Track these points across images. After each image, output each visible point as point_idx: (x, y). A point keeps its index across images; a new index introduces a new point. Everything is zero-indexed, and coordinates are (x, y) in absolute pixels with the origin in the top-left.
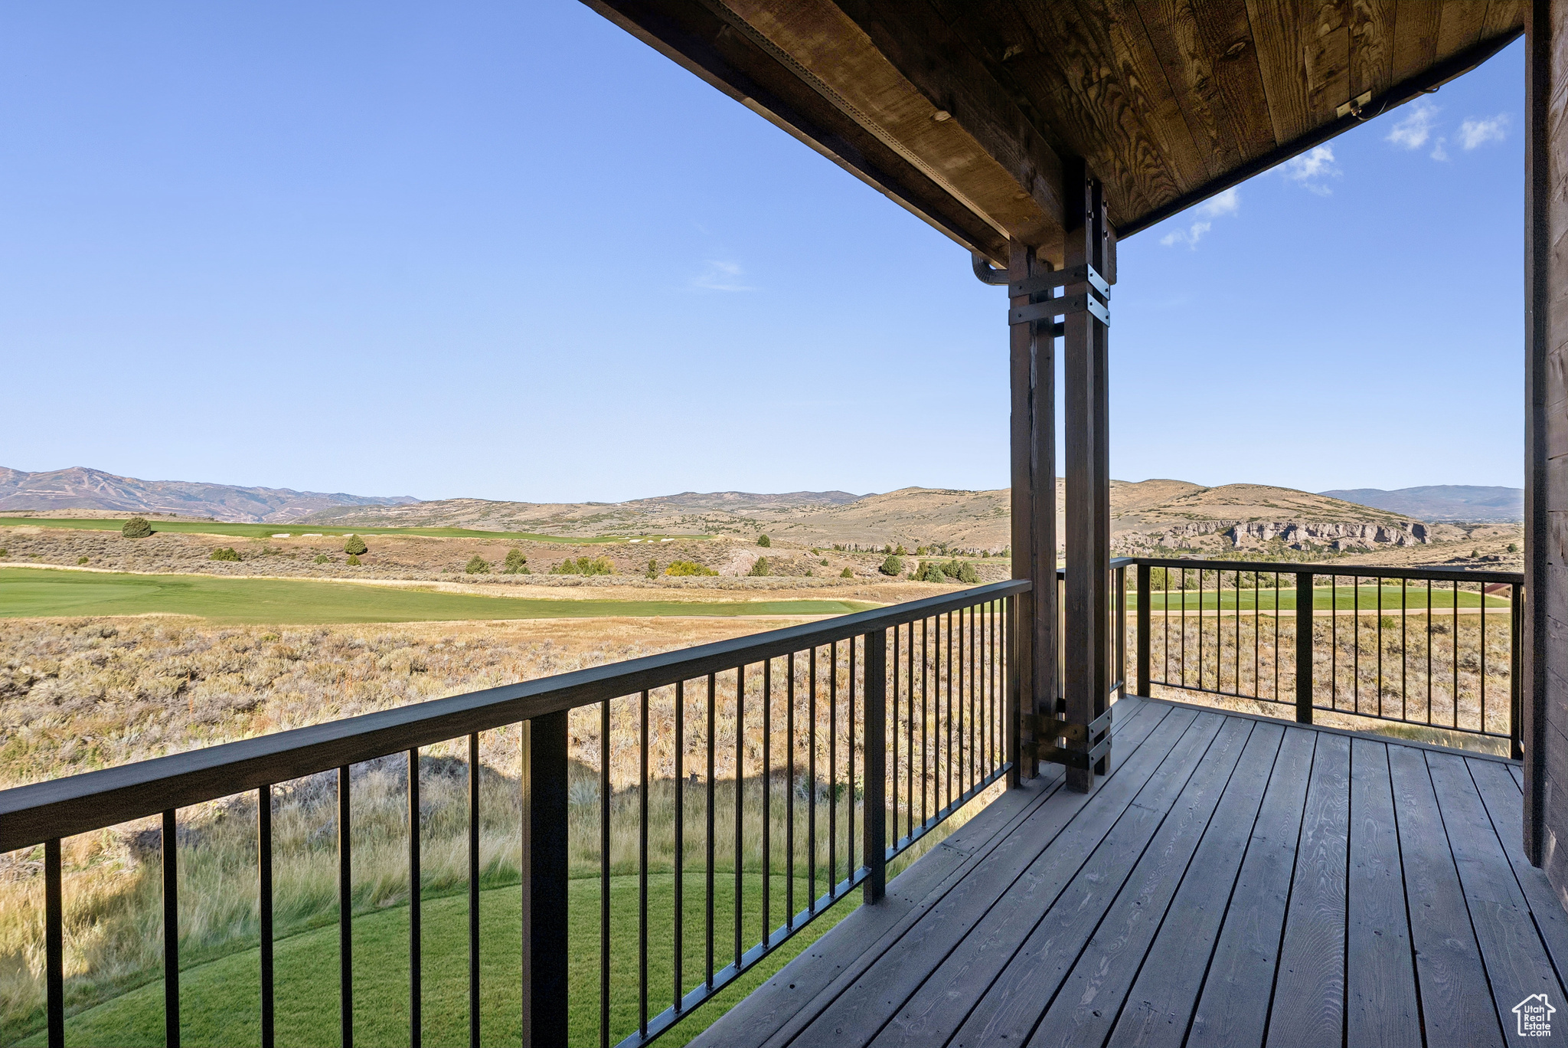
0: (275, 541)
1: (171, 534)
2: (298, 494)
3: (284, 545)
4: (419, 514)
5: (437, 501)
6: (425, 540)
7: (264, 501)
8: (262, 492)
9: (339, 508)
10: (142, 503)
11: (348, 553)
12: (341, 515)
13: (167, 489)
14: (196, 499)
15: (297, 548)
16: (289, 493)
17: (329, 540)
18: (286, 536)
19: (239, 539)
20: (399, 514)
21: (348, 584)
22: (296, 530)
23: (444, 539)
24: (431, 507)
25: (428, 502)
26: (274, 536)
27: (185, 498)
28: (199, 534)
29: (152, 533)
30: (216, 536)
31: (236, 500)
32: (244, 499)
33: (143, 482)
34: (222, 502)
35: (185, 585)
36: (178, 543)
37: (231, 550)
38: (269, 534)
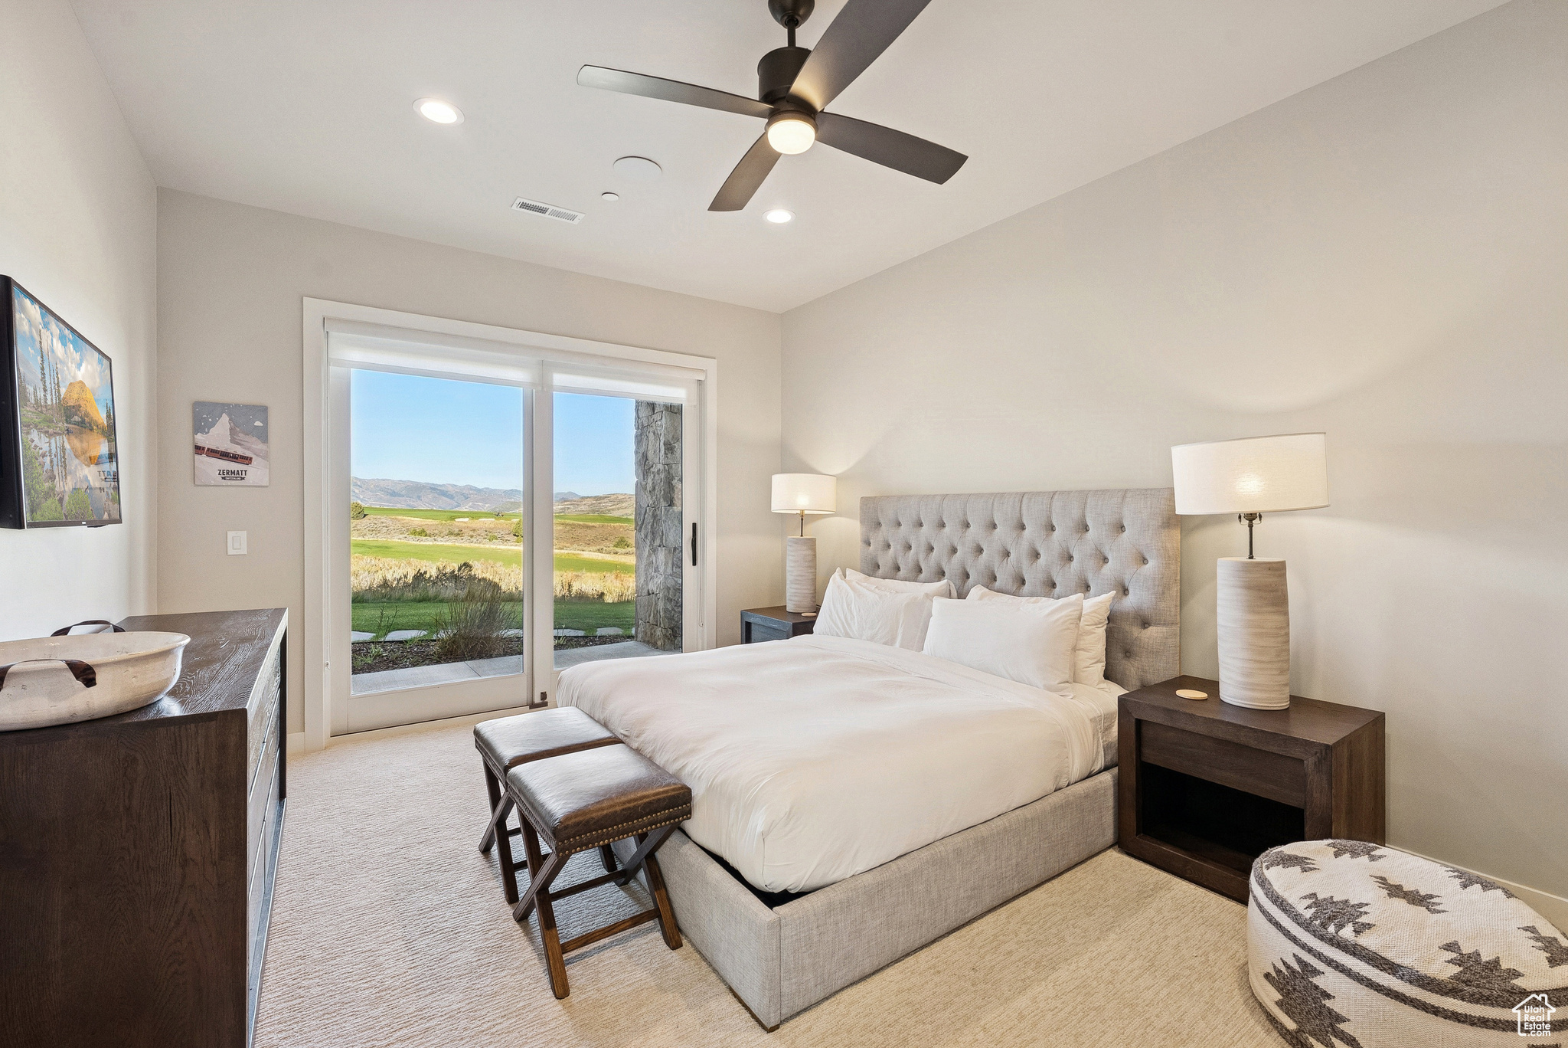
0: (458, 524)
1: (379, 517)
2: (479, 491)
3: (464, 528)
4: (579, 509)
5: (595, 497)
6: (579, 525)
7: (451, 497)
8: (450, 488)
9: (512, 503)
10: (359, 498)
11: (515, 535)
12: (514, 510)
13: (377, 486)
14: (399, 495)
15: (474, 530)
16: (471, 489)
17: (500, 524)
18: (466, 520)
19: (429, 522)
20: (562, 509)
21: (509, 550)
22: (474, 516)
23: (597, 524)
24: (589, 502)
25: (588, 497)
26: (456, 520)
27: (391, 495)
28: (400, 517)
29: (365, 516)
30: (412, 519)
31: (430, 496)
32: (436, 495)
33: (360, 480)
34: (419, 498)
35: (387, 547)
36: (384, 525)
37: (423, 531)
38: (453, 518)
